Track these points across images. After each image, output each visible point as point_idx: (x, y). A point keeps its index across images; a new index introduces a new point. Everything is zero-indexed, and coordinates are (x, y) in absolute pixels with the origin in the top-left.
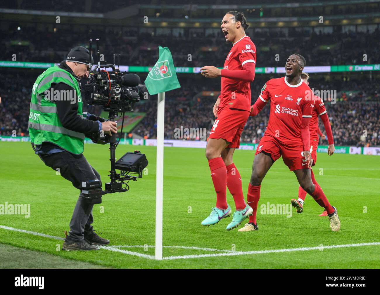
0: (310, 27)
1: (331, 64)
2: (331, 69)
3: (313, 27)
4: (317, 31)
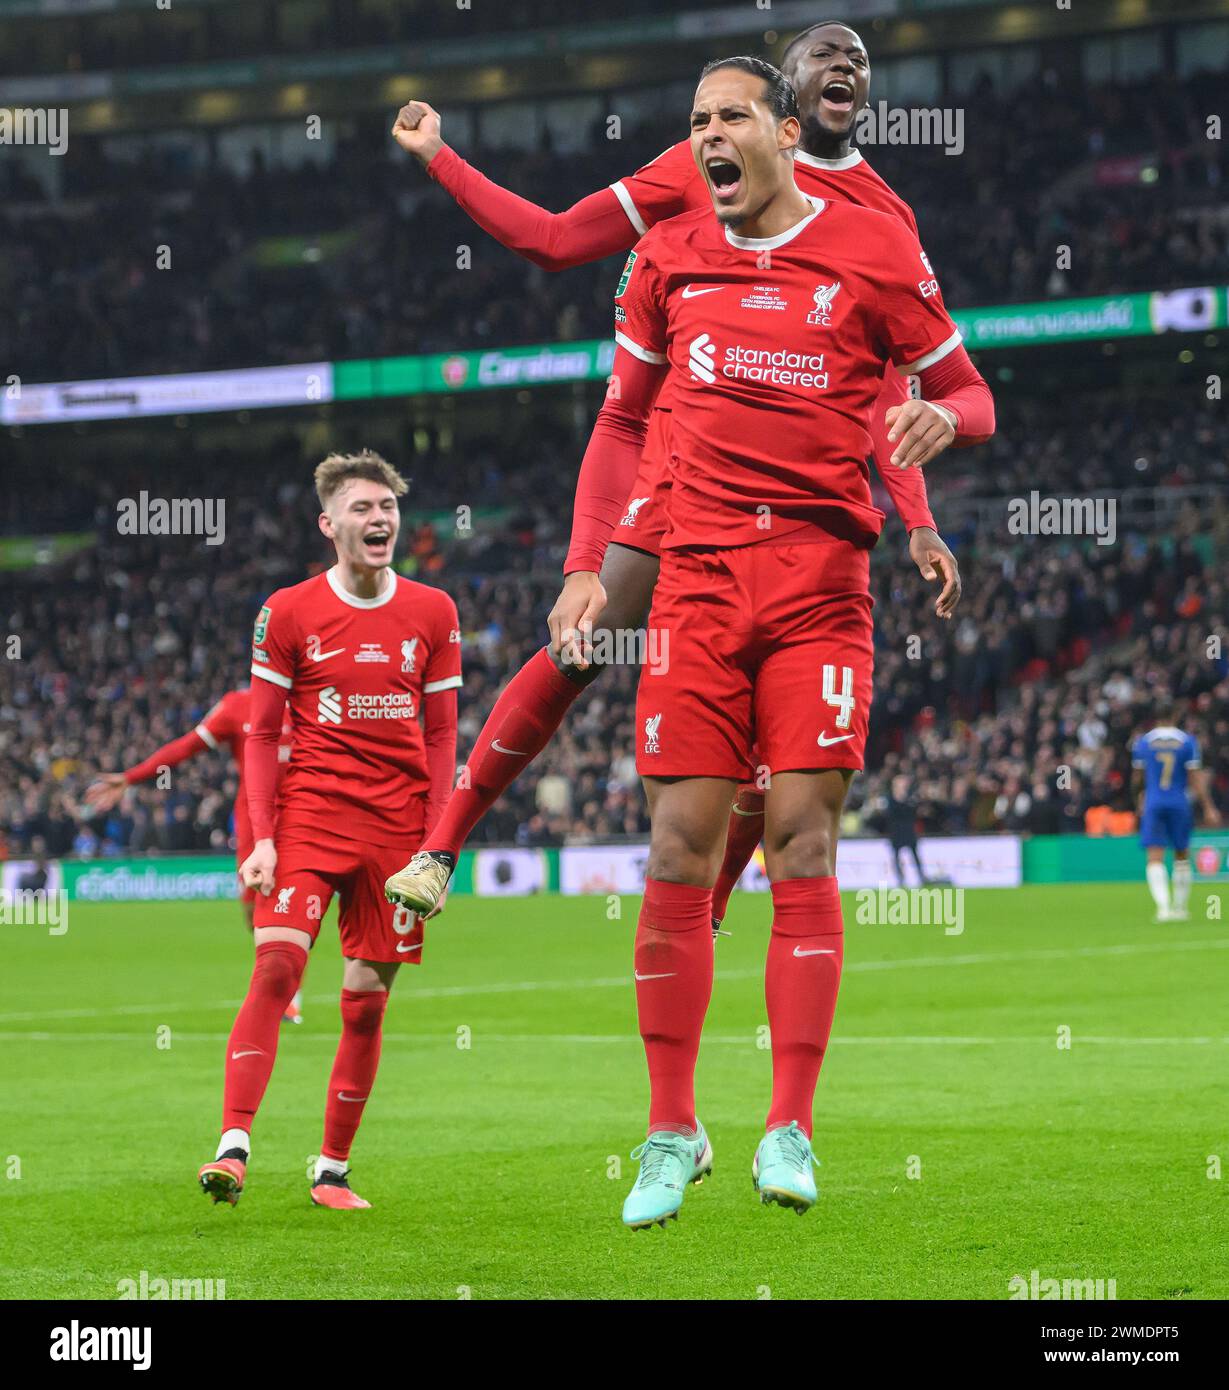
0: (191, 128)
1: (337, 350)
2: (337, 380)
3: (213, 131)
4: (236, 152)
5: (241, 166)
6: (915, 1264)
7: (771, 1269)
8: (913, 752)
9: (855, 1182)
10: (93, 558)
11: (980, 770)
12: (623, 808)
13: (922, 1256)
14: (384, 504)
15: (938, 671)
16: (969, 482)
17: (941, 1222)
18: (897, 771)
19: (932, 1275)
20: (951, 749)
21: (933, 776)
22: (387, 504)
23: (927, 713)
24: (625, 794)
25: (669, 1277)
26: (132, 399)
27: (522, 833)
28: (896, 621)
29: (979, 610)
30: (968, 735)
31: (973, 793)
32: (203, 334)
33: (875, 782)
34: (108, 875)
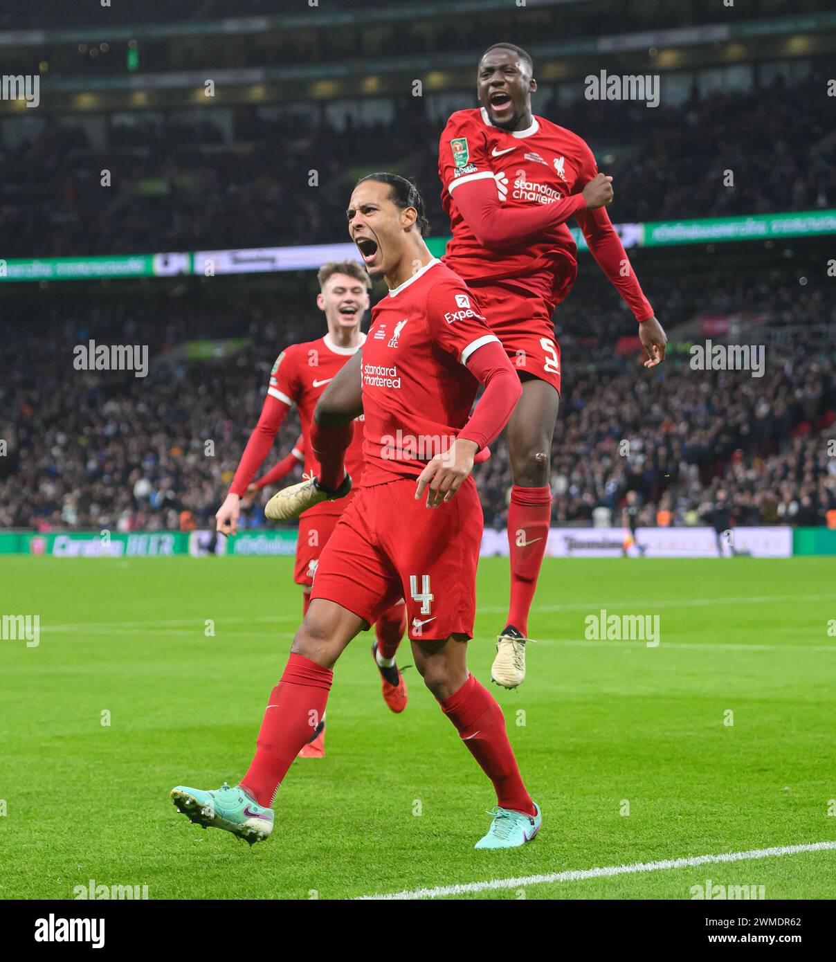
0: (311, 101)
3: (323, 103)
4: (336, 115)
5: (339, 124)
6: (726, 779)
7: (641, 780)
8: (729, 476)
9: (691, 730)
10: (248, 353)
11: (768, 488)
12: (557, 507)
13: (730, 774)
14: (355, 290)
15: (745, 429)
16: (765, 317)
17: (742, 755)
18: (719, 487)
19: (736, 787)
20: (752, 475)
21: (741, 490)
22: (356, 291)
23: (738, 453)
24: (558, 497)
25: (580, 784)
26: (272, 260)
27: (497, 520)
28: (721, 398)
29: (770, 392)
30: (762, 466)
31: (765, 501)
32: (315, 222)
33: (707, 494)
34: (253, 539)
